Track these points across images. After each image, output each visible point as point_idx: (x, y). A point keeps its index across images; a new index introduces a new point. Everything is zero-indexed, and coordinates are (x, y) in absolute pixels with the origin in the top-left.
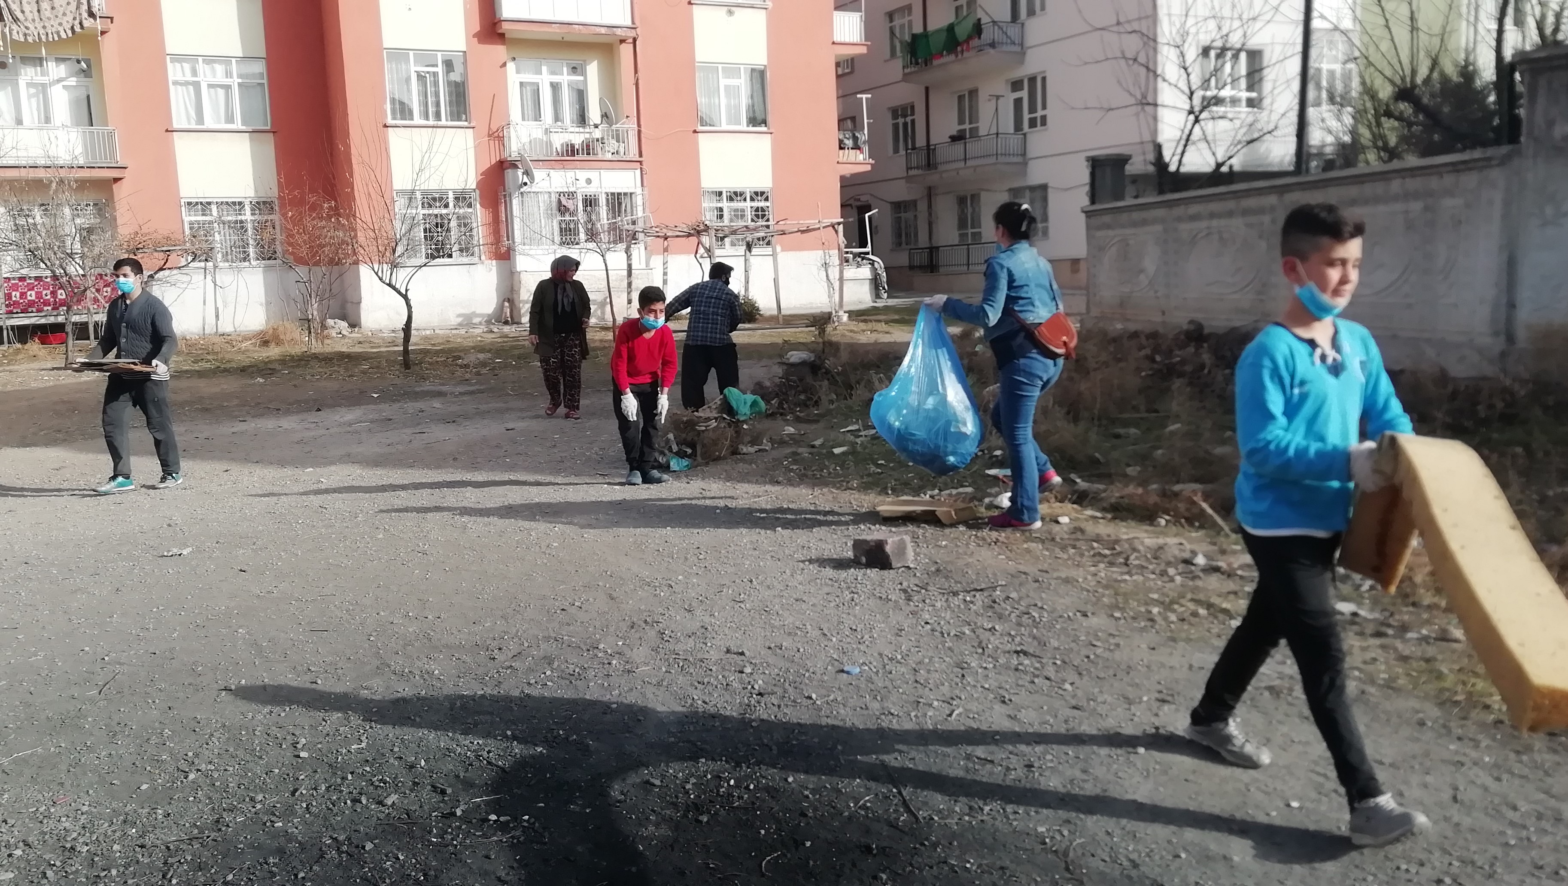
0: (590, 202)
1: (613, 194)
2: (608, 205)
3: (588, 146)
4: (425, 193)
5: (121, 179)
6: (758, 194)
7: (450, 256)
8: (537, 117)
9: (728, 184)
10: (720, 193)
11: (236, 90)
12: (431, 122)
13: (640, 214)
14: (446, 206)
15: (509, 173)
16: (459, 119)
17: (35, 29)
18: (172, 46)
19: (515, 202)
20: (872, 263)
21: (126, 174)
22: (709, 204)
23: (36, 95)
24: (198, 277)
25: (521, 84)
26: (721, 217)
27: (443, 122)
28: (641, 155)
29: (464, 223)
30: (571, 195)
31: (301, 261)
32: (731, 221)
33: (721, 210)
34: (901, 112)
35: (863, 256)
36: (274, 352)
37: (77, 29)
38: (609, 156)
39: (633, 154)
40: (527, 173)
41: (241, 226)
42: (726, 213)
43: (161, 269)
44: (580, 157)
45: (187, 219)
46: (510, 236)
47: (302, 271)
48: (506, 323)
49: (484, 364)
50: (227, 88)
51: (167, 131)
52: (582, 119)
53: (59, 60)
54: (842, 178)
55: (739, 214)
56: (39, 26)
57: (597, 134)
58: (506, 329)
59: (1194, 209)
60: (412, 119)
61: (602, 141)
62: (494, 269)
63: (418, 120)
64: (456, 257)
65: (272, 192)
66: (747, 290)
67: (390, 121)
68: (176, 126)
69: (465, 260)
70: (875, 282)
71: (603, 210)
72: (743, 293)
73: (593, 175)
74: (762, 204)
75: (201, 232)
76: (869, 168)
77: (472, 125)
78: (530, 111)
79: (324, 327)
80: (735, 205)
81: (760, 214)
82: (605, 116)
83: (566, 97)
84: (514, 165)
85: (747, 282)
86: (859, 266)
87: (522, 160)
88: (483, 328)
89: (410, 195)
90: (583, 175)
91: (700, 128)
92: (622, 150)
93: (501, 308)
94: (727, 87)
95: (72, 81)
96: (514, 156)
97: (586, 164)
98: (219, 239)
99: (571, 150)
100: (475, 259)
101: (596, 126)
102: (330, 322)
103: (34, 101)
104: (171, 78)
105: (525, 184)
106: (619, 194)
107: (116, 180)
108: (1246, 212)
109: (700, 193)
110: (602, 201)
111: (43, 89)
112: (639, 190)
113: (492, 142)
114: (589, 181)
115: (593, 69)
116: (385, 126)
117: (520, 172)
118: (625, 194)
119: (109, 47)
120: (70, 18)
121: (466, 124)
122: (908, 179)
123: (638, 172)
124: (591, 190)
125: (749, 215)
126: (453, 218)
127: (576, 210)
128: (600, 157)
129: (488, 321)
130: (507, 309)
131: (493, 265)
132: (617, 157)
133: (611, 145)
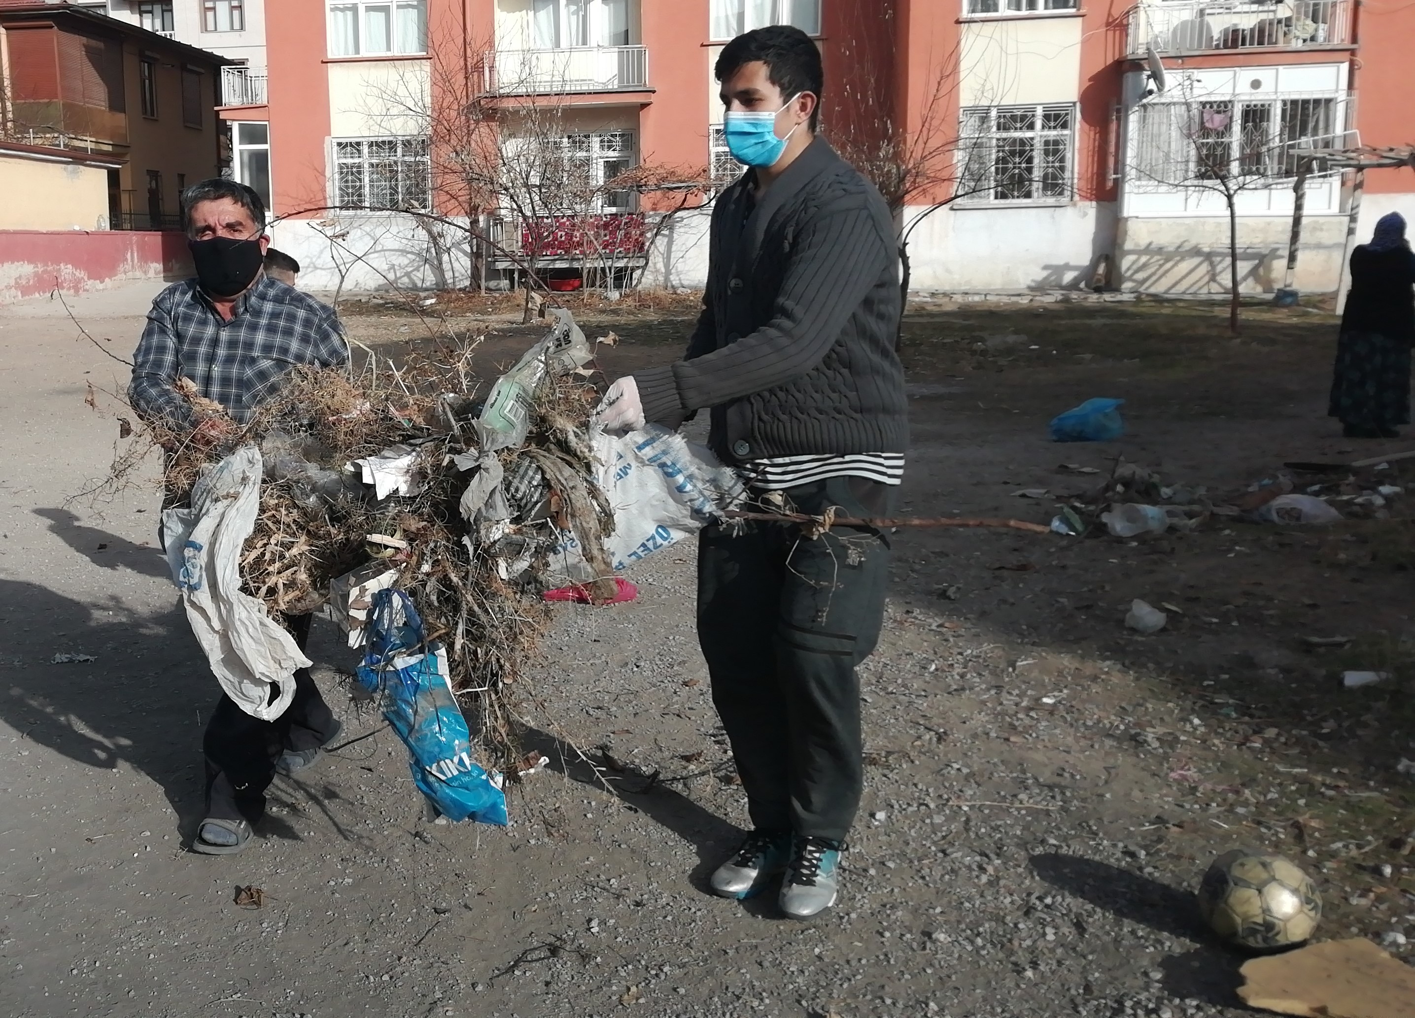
0: (1254, 116)
1: (1294, 102)
2: (1283, 118)
3: (1261, 31)
4: (1002, 110)
5: (648, 104)
7: (1028, 195)
12: (1024, 13)
13: (1339, 130)
14: (1031, 127)
15: (1130, 77)
16: (1066, 6)
19: (1133, 119)
21: (655, 99)
23: (576, 13)
27: (1040, 11)
28: (1354, 39)
29: (1053, 149)
30: (1224, 107)
38: (1298, 45)
39: (1341, 39)
40: (1155, 77)
43: (678, 209)
44: (1248, 48)
45: (714, 150)
46: (1119, 167)
48: (1098, 290)
51: (702, 45)
57: (1284, 12)
58: (1094, 298)
60: (996, 10)
61: (1287, 22)
62: (1092, 213)
63: (1003, 10)
64: (1038, 198)
67: (965, 15)
69: (1051, 201)
71: (1275, 125)
73: (1265, 74)
75: (726, 164)
77: (1082, 12)
84: (1136, 65)
87: (1151, 58)
88: (1062, 295)
89: (983, 114)
90: (1247, 75)
92: (1321, 35)
93: (1095, 264)
96: (1141, 52)
97: (1252, 60)
99: (1234, 39)
100: (1065, 200)
103: (574, 18)
105: (1151, 92)
106: (1306, 102)
107: (644, 106)
110: (1276, 113)
112: (1342, 96)
113: (1110, 33)
114: (1256, 84)
116: (958, 22)
117: (1145, 75)
118: (1317, 102)
121: (1072, 11)
123: (1345, 67)
124: (1258, 97)
126: (1038, 145)
127: (1228, 128)
128: (1281, 46)
129: (1074, 286)
130: (1101, 269)
131: (1090, 209)
132: (1310, 46)
133: (1304, 27)
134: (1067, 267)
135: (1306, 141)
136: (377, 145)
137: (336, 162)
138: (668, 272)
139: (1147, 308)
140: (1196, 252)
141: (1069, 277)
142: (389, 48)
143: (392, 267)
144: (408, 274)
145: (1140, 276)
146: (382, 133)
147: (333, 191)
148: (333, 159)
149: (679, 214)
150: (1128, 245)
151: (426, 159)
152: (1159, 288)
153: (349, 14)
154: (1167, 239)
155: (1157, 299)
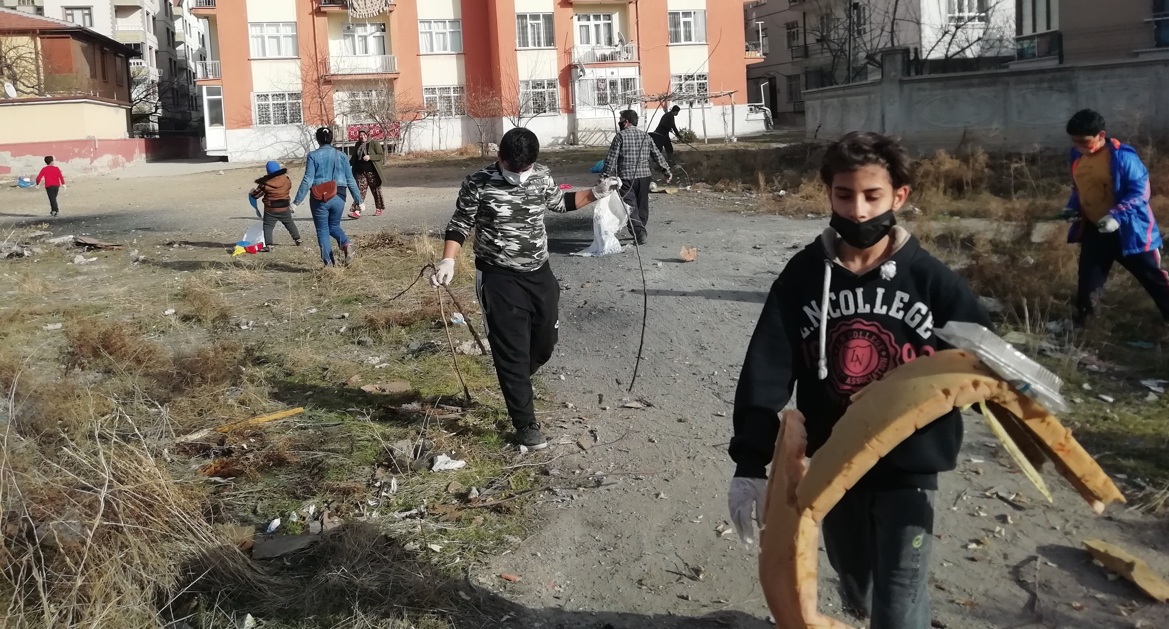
0: (613, 84)
1: (624, 79)
2: (622, 84)
3: (612, 56)
4: (533, 82)
5: (397, 78)
6: (700, 77)
7: (545, 112)
8: (588, 42)
9: (683, 72)
10: (681, 77)
11: (448, 35)
12: (537, 48)
13: (638, 88)
14: (544, 87)
15: (574, 70)
16: (550, 46)
17: (364, 12)
18: (420, 17)
19: (576, 85)
20: (765, 111)
21: (400, 76)
22: (674, 82)
23: (362, 41)
24: (430, 123)
25: (581, 26)
26: (681, 89)
27: (543, 47)
28: (639, 58)
29: (552, 95)
30: (604, 81)
31: (476, 115)
32: (687, 91)
33: (681, 85)
34: (790, 26)
35: (759, 107)
36: (465, 157)
37: (381, 11)
38: (623, 60)
39: (635, 58)
40: (582, 70)
41: (449, 99)
42: (683, 86)
43: (414, 119)
44: (608, 61)
45: (425, 96)
46: (574, 101)
47: (477, 120)
48: (571, 144)
49: (558, 162)
50: (444, 34)
51: (417, 55)
52: (610, 42)
53: (372, 24)
54: (748, 67)
55: (691, 87)
56: (365, 10)
57: (618, 49)
58: (571, 147)
59: (828, 94)
60: (528, 46)
61: (619, 53)
62: (566, 117)
63: (531, 47)
64: (548, 113)
65: (464, 82)
66: (690, 126)
67: (518, 48)
68: (421, 53)
69: (552, 114)
70: (767, 121)
71: (619, 87)
72: (688, 128)
73: (615, 70)
74: (703, 81)
75: (431, 103)
76: (763, 60)
77: (556, 48)
78: (584, 40)
79: (487, 146)
80: (688, 82)
81: (702, 86)
82: (621, 41)
83: (603, 30)
84: (576, 67)
85: (690, 122)
86: (757, 113)
87: (580, 64)
88: (560, 147)
89: (527, 83)
90: (609, 70)
91: (670, 44)
92: (629, 57)
93: (569, 136)
94: (685, 23)
95: (378, 34)
96: (576, 62)
97: (610, 65)
98: (440, 105)
99: (604, 58)
100: (557, 113)
101: (616, 46)
102: (490, 144)
103: (361, 43)
104: (420, 31)
105: (581, 76)
106: (627, 79)
107: (395, 79)
108: (839, 96)
109: (668, 76)
110: (619, 83)
111: (365, 38)
112: (638, 77)
113: (566, 56)
114: (612, 73)
115: (616, 17)
116: (516, 50)
117: (579, 70)
118: (631, 79)
119: (394, 18)
120: (378, 6)
121: (553, 47)
122: (793, 63)
123: (638, 68)
124: (614, 77)
125: (696, 87)
126: (547, 93)
127: (606, 88)
128: (618, 61)
129: (563, 143)
130: (571, 137)
131: (566, 116)
132: (627, 61)
133: (624, 54)
134: (560, 137)
135: (628, 92)
136: (276, 96)
137: (257, 103)
138: (410, 146)
139: (589, 149)
140: (600, 130)
141: (560, 141)
142: (279, 54)
143: (286, 149)
144: (293, 152)
145: (584, 140)
146: (277, 91)
147: (255, 115)
148: (255, 103)
149: (415, 122)
150: (579, 129)
151: (300, 101)
152: (590, 143)
153: (260, 39)
154: (591, 126)
155: (590, 146)
